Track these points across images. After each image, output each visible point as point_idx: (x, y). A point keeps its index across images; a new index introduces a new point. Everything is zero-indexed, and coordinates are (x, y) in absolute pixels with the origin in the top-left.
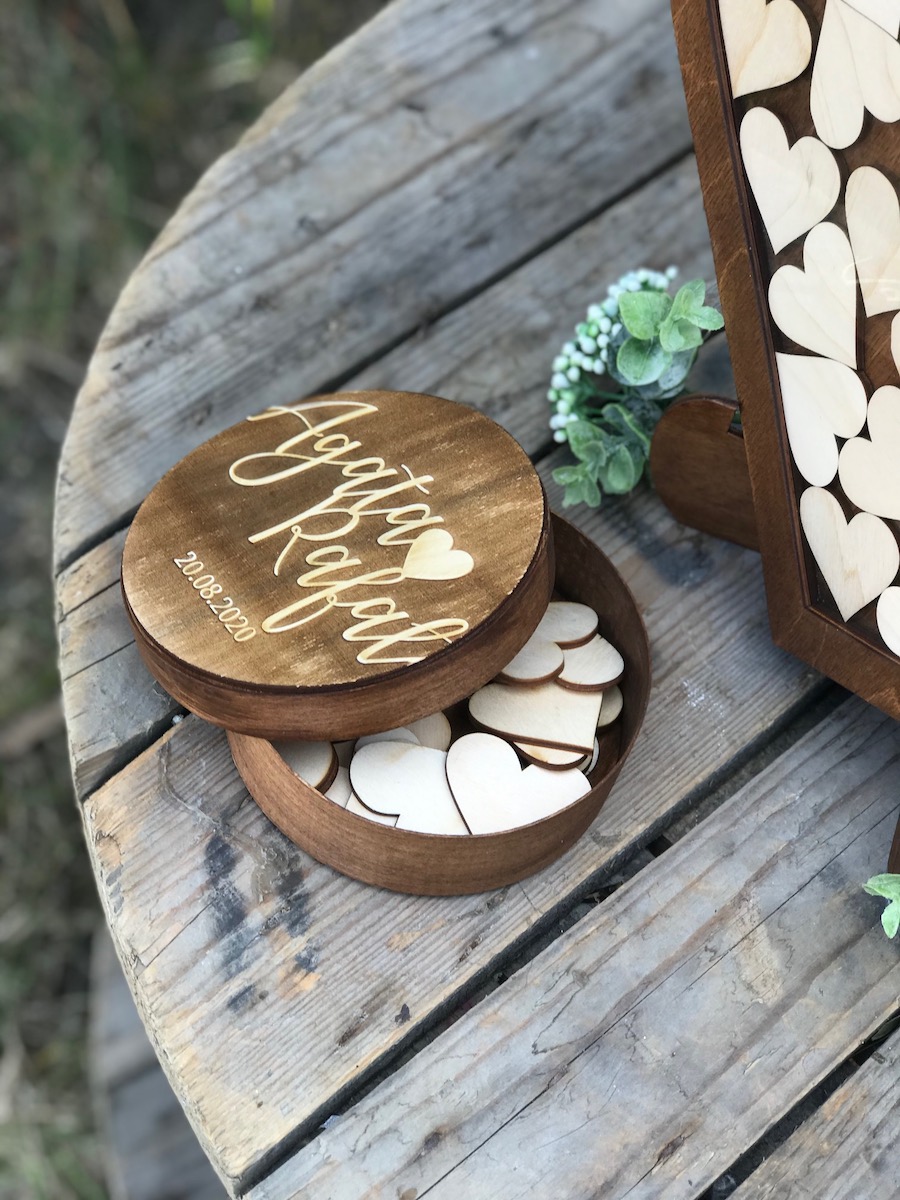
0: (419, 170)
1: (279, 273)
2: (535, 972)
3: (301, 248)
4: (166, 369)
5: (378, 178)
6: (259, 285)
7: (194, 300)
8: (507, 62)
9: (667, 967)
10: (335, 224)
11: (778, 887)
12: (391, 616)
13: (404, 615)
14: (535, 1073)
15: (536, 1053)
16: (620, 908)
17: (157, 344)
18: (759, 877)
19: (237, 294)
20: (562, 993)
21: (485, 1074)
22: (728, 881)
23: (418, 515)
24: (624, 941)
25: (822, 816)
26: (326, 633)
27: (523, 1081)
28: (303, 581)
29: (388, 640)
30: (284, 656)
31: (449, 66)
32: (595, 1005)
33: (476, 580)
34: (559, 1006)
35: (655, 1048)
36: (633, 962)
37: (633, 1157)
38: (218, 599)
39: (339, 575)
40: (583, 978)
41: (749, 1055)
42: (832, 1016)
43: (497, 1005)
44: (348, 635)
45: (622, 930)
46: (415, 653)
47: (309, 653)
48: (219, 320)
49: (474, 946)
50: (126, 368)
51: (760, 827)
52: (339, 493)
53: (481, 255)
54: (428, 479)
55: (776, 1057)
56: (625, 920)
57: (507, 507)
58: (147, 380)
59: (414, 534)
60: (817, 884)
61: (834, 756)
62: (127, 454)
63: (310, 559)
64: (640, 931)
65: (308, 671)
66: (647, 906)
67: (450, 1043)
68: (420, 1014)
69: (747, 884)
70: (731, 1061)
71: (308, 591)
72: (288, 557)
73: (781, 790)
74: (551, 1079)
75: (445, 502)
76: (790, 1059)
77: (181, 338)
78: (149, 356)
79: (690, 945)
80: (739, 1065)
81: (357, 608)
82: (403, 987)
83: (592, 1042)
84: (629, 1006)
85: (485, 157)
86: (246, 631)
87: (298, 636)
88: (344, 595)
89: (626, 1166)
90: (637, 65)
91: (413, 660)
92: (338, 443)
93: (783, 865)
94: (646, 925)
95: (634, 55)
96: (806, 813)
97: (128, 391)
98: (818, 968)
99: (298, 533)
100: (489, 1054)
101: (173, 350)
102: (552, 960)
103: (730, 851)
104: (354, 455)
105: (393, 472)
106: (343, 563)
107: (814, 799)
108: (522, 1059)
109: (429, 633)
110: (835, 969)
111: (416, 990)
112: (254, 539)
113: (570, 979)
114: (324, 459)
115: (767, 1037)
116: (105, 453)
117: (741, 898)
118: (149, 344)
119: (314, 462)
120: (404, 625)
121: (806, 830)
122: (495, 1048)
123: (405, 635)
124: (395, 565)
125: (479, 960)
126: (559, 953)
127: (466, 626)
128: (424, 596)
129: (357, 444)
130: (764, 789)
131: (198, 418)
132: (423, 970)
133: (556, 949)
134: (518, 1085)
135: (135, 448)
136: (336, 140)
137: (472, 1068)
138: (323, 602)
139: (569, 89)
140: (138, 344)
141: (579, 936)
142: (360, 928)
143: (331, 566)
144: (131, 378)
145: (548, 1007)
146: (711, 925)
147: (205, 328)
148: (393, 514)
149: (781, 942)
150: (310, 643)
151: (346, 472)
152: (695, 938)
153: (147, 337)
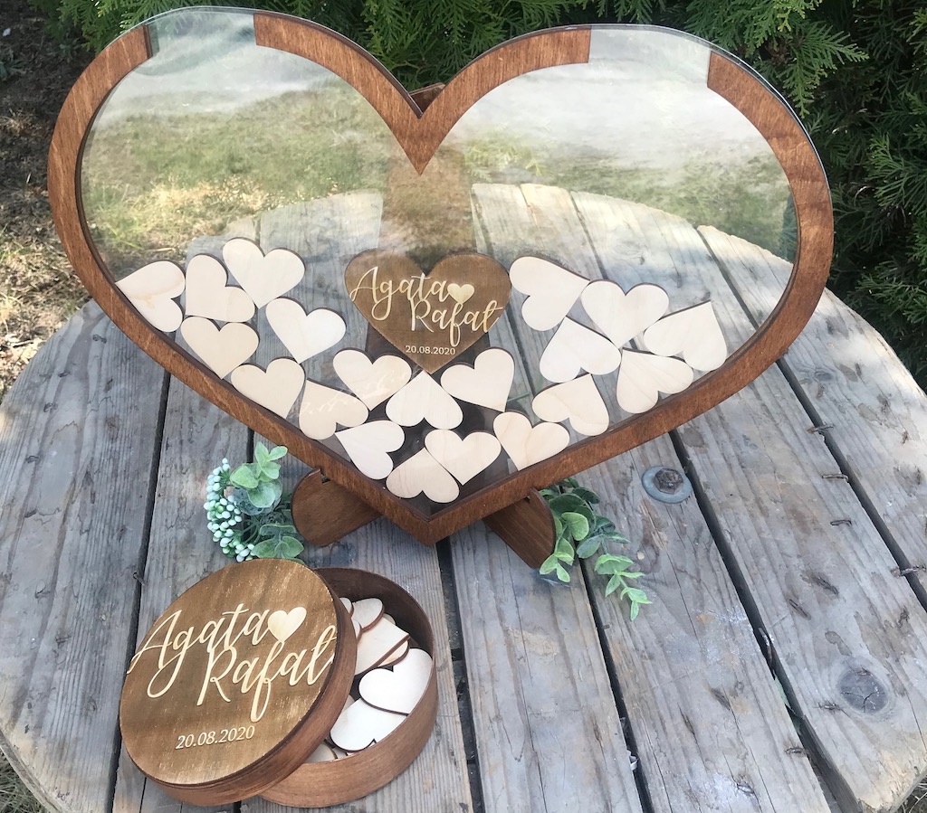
0: (63, 533)
1: (54, 623)
2: (482, 736)
3: (51, 605)
4: (51, 706)
5: (50, 551)
6: (50, 635)
7: (29, 670)
8: (47, 465)
9: (517, 681)
10: (54, 583)
11: (511, 616)
12: (299, 659)
13: (303, 652)
14: (529, 767)
15: (519, 760)
16: (477, 682)
17: (33, 702)
18: (501, 618)
19: (45, 648)
20: (500, 731)
21: (515, 789)
22: (495, 632)
23: (256, 619)
24: (493, 690)
25: (492, 578)
26: (282, 692)
27: (529, 774)
28: (244, 689)
29: (311, 665)
30: (279, 719)
31: (25, 487)
32: (514, 720)
33: (312, 612)
34: (505, 736)
35: (549, 709)
36: (505, 691)
37: (591, 750)
38: (219, 736)
39: (256, 671)
40: (498, 718)
41: (575, 673)
42: (579, 631)
43: (486, 763)
44: (292, 682)
45: (488, 687)
46: (328, 657)
47: (287, 706)
48: (51, 665)
49: (453, 754)
50: (31, 725)
51: (480, 604)
52: (211, 650)
53: (128, 536)
54: (241, 606)
55: (582, 664)
56: (484, 684)
57: (286, 579)
58: (48, 719)
59: (265, 625)
60: (520, 599)
61: (470, 556)
62: (78, 754)
63: (235, 680)
64: (493, 679)
65: (296, 711)
66: (484, 671)
67: (491, 796)
68: (468, 800)
69: (501, 625)
70: (573, 683)
71: (253, 690)
72: (224, 691)
73: (470, 585)
74: (535, 762)
75: (261, 605)
76: (587, 659)
77: (42, 689)
78: (36, 710)
79: (513, 665)
80: (577, 681)
81: (282, 671)
82: (451, 799)
83: (530, 733)
84: (523, 707)
85: (83, 503)
86: (248, 731)
87: (274, 707)
88: (269, 674)
89: (593, 756)
90: (101, 422)
91: (331, 659)
92: (184, 637)
93: (502, 606)
94: (492, 677)
95: (96, 421)
96: (487, 583)
97: (45, 731)
98: (555, 623)
99: (216, 680)
100: (507, 781)
101: (45, 696)
102: (482, 725)
103: (483, 622)
104: (195, 634)
105: (222, 620)
106: (252, 666)
107: (483, 576)
108: (518, 768)
109: (323, 645)
110: (559, 617)
111: (456, 793)
112: (200, 702)
113: (495, 724)
114: (186, 647)
115: (572, 662)
116: (68, 765)
117: (506, 631)
118: (30, 706)
119: (183, 654)
120: (309, 654)
121: (494, 588)
122: (506, 777)
123: (315, 656)
124: (273, 643)
125: (461, 757)
126: (479, 719)
127: (334, 627)
128: (301, 638)
129: (191, 629)
130: (465, 592)
131: (91, 708)
132: (449, 784)
133: (478, 720)
134: (529, 778)
135: (78, 748)
136: (11, 556)
137: (509, 793)
138: (265, 686)
139: (86, 452)
140: (25, 711)
141: (479, 707)
142: (408, 800)
143: (248, 673)
144: (39, 726)
145: (502, 741)
146: (509, 651)
147: (48, 674)
148: (245, 630)
149: (535, 629)
150: (282, 703)
151: (202, 641)
152: (511, 661)
153: (26, 704)
